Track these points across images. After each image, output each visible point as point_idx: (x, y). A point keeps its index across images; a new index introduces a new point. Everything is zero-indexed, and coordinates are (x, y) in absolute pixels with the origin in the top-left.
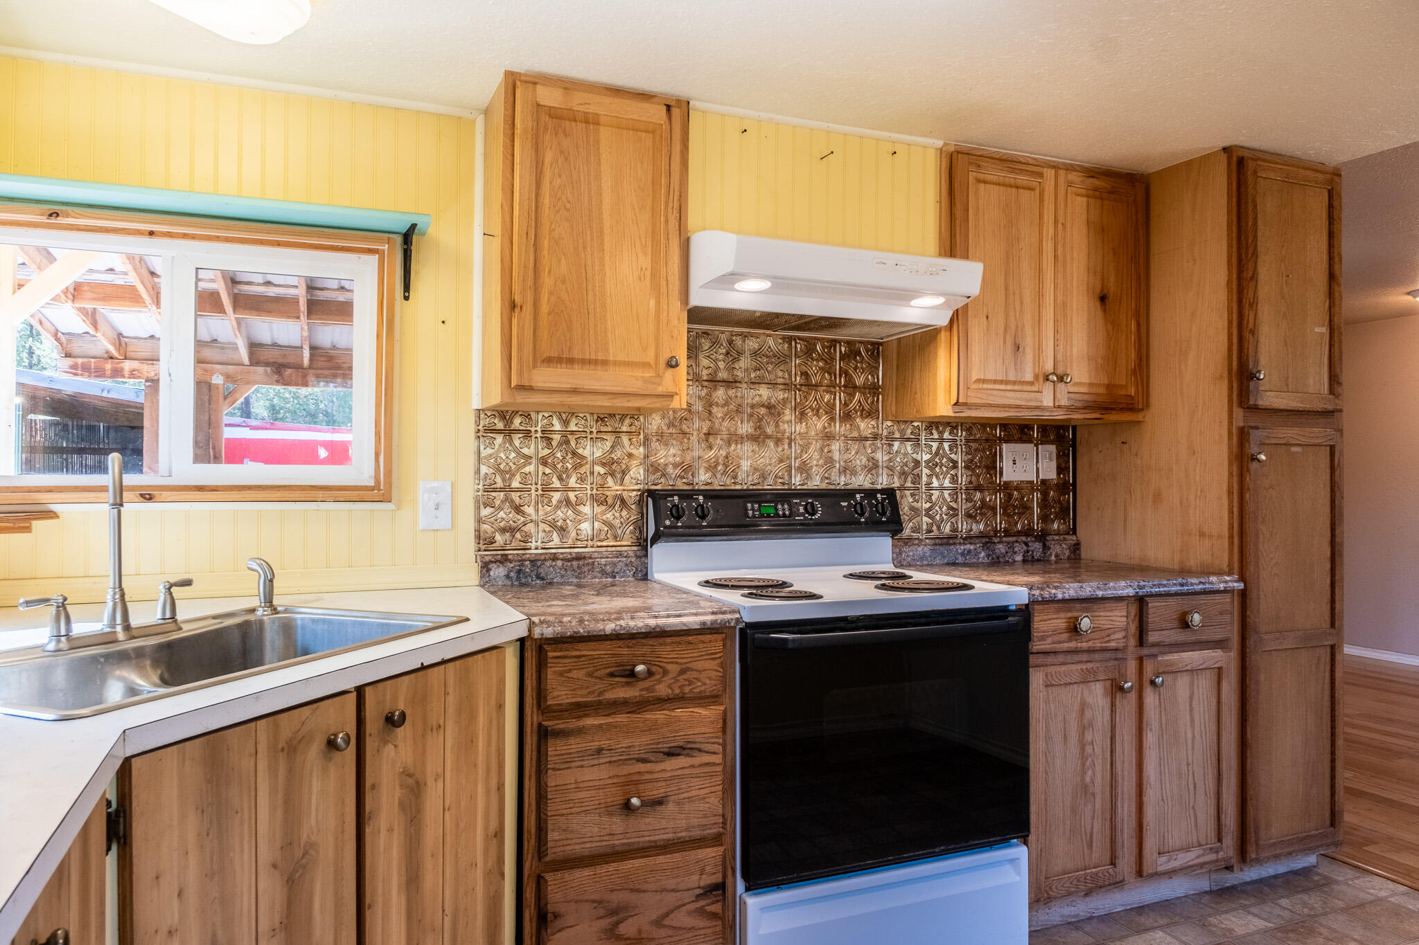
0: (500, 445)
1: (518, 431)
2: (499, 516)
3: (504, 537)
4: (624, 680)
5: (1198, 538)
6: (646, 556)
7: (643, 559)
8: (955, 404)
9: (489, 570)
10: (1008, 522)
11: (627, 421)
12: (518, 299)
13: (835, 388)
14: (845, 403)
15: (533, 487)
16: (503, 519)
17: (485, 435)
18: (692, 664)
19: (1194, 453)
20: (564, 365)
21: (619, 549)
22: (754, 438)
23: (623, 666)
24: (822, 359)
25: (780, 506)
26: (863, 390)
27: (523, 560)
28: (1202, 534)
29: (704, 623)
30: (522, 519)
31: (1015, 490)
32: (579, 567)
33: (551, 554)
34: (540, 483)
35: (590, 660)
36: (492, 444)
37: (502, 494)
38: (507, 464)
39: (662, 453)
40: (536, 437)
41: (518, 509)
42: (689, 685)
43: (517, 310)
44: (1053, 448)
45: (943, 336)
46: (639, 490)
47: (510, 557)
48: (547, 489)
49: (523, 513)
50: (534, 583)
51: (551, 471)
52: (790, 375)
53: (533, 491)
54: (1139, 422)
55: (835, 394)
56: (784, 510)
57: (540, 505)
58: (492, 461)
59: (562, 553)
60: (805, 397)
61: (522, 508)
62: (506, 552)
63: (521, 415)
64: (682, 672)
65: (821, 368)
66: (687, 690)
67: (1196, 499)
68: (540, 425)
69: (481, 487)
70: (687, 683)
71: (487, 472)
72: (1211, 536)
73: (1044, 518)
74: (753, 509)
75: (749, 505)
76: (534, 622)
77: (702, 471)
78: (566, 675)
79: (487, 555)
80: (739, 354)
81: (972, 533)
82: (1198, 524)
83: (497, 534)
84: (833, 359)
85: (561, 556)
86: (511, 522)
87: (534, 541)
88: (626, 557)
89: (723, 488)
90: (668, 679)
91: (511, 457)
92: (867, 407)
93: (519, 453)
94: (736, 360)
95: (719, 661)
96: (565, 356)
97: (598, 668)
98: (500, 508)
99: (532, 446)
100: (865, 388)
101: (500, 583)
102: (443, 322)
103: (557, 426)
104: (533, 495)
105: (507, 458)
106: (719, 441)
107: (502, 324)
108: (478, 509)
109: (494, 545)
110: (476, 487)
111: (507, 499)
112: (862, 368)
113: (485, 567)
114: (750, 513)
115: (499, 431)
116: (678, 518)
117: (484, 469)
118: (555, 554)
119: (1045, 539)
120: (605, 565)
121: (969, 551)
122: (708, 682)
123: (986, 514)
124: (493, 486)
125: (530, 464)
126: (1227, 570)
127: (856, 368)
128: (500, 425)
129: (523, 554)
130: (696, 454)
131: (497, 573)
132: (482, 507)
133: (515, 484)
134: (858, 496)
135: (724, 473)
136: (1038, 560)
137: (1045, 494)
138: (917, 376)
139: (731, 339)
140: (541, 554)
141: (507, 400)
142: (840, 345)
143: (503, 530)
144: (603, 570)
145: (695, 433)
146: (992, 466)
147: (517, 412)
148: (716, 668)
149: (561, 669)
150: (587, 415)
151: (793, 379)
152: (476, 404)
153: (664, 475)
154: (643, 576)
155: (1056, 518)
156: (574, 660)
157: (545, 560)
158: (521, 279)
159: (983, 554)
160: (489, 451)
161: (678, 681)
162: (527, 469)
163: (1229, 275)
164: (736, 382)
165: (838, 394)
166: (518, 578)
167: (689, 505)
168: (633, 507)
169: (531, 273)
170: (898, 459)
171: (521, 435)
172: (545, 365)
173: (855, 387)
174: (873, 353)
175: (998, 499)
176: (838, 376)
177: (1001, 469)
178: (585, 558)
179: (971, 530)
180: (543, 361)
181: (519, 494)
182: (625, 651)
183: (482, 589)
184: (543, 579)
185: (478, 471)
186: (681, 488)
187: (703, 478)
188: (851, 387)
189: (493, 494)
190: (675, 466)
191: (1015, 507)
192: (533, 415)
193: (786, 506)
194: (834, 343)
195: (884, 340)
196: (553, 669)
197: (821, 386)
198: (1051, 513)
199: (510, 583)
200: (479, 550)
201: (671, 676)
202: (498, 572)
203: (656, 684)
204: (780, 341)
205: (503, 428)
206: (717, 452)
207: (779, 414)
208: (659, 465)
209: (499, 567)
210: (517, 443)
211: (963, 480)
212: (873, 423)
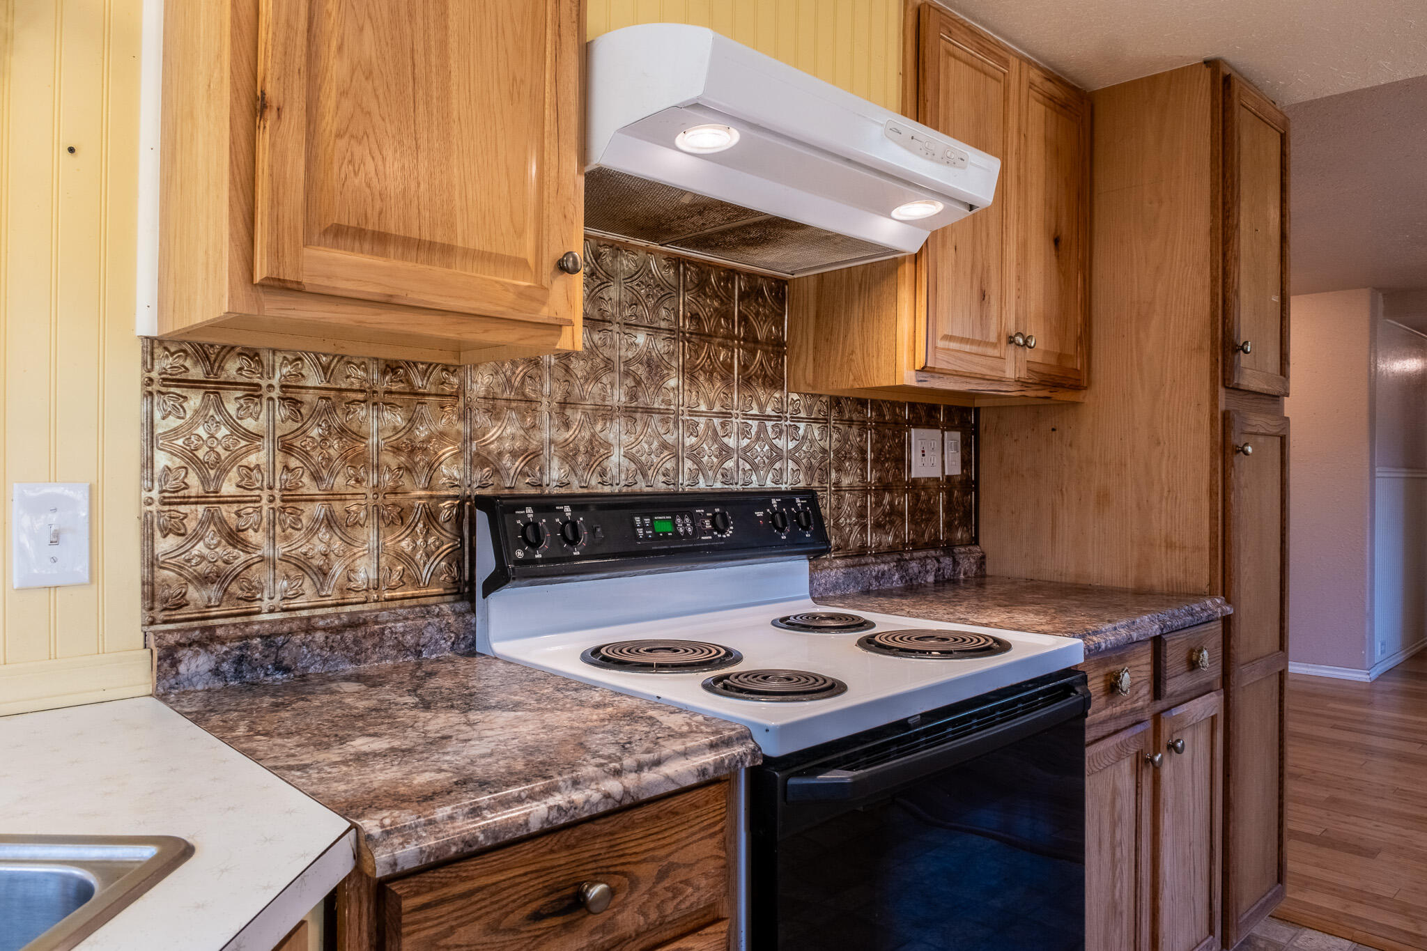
0: (196, 412)
1: (234, 385)
2: (195, 552)
3: (205, 594)
4: (559, 921)
5: (1163, 549)
6: (473, 610)
7: (468, 617)
8: (923, 369)
9: (175, 663)
10: (916, 532)
11: (436, 374)
12: (272, 91)
13: (733, 341)
14: (745, 365)
15: (265, 495)
16: (203, 558)
17: (164, 389)
18: (676, 855)
19: (1159, 443)
20: (367, 246)
21: (423, 601)
22: (630, 413)
23: (558, 890)
24: (717, 296)
25: (679, 520)
26: (766, 347)
27: (246, 637)
28: (1170, 545)
29: (703, 771)
30: (243, 557)
31: (923, 489)
32: (356, 641)
33: (301, 619)
34: (278, 485)
35: (493, 894)
36: (179, 410)
37: (201, 508)
38: (212, 449)
39: (494, 433)
40: (271, 399)
41: (234, 537)
42: (674, 898)
43: (271, 116)
44: (957, 435)
45: (908, 268)
46: (456, 497)
47: (219, 632)
48: (291, 499)
49: (244, 545)
50: (270, 679)
51: (298, 464)
52: (677, 317)
53: (264, 501)
54: (1077, 403)
55: (733, 351)
56: (685, 525)
57: (278, 529)
58: (180, 442)
59: (322, 617)
60: (696, 351)
61: (242, 535)
62: (210, 622)
63: (240, 354)
64: (662, 875)
65: (716, 310)
66: (669, 908)
67: (1161, 501)
68: (278, 375)
69: (155, 494)
70: (670, 895)
71: (170, 464)
72: (1183, 548)
73: (949, 525)
74: (643, 526)
75: (637, 519)
76: (369, 837)
77: (556, 463)
78: (442, 943)
79: (170, 632)
80: (609, 276)
81: (881, 548)
82: (1163, 533)
83: (191, 588)
84: (731, 297)
85: (321, 623)
86: (220, 563)
87: (266, 599)
88: (438, 615)
89: (585, 491)
90: (639, 897)
91: (219, 435)
92: (770, 372)
93: (236, 429)
94: (604, 285)
95: (720, 837)
96: (370, 227)
97: (508, 909)
98: (197, 537)
99: (263, 416)
100: (767, 344)
101: (199, 687)
102: (71, 150)
103: (313, 379)
104: (265, 508)
105: (212, 436)
106: (579, 416)
107: (233, 142)
108: (148, 539)
109: (185, 610)
110: (145, 494)
111: (211, 519)
112: (765, 314)
113: (168, 657)
114: (640, 531)
115: (194, 384)
116: (535, 546)
117: (162, 460)
118: (309, 619)
119: (953, 552)
120: (403, 634)
121: (883, 573)
122: (703, 882)
123: (894, 523)
124: (181, 494)
125: (258, 449)
126: (1207, 590)
127: (757, 314)
128: (197, 373)
129: (247, 624)
130: (546, 435)
131: (193, 667)
132: (158, 534)
133: (229, 488)
134: (774, 501)
135: (588, 466)
136: (949, 580)
137: (950, 494)
138: (855, 327)
139: (598, 250)
140: (282, 621)
141: (243, 308)
142: (740, 278)
143: (204, 580)
144: (399, 642)
145: (545, 401)
146: (900, 460)
147: (233, 348)
148: (715, 852)
149: (432, 932)
150: (366, 361)
151: (681, 324)
152: (146, 324)
153: (496, 471)
154: (468, 648)
155: (960, 524)
156: (460, 903)
157: (291, 632)
158: (280, 48)
159: (896, 577)
160: (173, 422)
161: (656, 894)
162: (252, 459)
163: (1212, 221)
164: (604, 321)
165: (736, 350)
166: (238, 674)
167: (551, 523)
168: (447, 526)
169: (301, 40)
170: (804, 448)
171: (239, 394)
172: (329, 240)
173: (756, 341)
174: (777, 294)
175: (905, 502)
176: (736, 324)
177: (910, 461)
178: (365, 623)
179: (880, 544)
180: (326, 232)
181: (235, 507)
182: (562, 858)
183: (161, 705)
184: (287, 670)
185: (149, 463)
186: (524, 492)
187: (555, 475)
188: (751, 341)
189: (183, 509)
190: (514, 454)
191: (922, 511)
192: (266, 357)
193: (687, 520)
194: (731, 273)
195: (795, 276)
196: (415, 937)
197: (716, 337)
198: (955, 519)
199: (221, 685)
200: (152, 623)
201: (643, 887)
202: (196, 664)
203: (619, 912)
204: (664, 262)
205: (202, 377)
206: (578, 433)
207: (662, 377)
208: (489, 453)
209: (197, 654)
210: (231, 408)
211: (871, 476)
212: (777, 395)
